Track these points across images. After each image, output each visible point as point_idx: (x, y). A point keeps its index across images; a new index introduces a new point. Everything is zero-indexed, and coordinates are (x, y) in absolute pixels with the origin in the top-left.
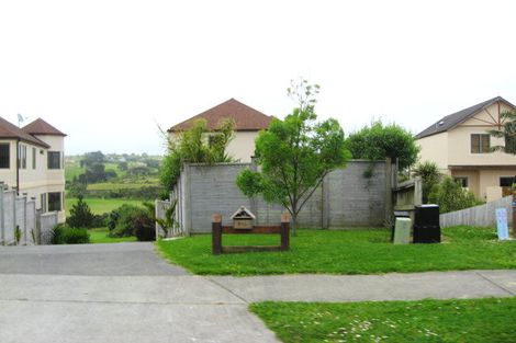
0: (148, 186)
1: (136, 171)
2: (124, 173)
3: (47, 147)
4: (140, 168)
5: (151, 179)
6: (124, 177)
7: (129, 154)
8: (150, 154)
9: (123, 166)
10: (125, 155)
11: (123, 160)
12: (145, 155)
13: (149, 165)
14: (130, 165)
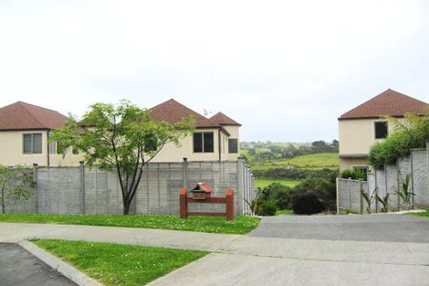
0: (274, 168)
1: (263, 155)
2: (253, 157)
3: (229, 135)
4: (266, 153)
5: (276, 163)
6: (253, 161)
7: (256, 141)
8: (273, 142)
9: (252, 152)
10: (253, 143)
11: (252, 147)
12: (269, 143)
13: (273, 150)
14: (258, 151)
